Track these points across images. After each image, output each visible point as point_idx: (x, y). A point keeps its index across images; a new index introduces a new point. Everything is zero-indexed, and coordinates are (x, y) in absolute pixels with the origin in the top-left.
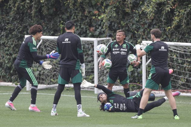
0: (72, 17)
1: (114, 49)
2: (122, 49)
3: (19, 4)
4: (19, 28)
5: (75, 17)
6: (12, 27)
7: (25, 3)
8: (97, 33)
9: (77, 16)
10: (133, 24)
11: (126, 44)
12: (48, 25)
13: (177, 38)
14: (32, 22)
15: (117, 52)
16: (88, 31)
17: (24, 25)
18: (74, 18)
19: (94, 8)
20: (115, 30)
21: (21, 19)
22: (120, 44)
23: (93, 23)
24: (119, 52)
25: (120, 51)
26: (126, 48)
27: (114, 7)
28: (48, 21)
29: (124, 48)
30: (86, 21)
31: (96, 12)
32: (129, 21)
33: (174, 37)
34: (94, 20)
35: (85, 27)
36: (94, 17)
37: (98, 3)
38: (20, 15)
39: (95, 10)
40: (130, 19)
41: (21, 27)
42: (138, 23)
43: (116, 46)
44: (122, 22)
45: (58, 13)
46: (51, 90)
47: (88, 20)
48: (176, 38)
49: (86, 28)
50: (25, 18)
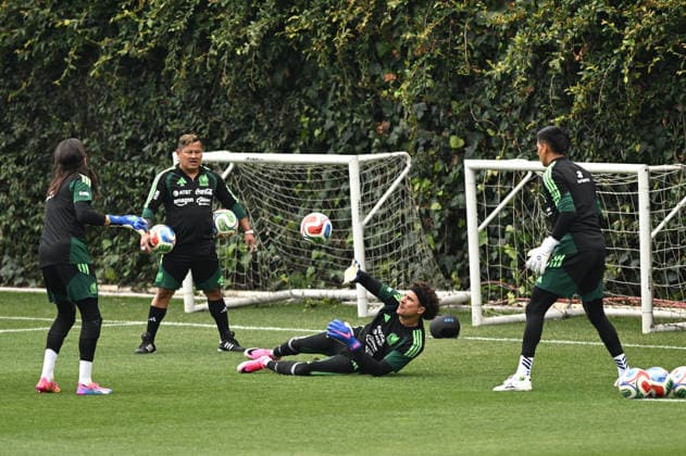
0: (331, 95)
1: (176, 193)
2: (198, 191)
3: (192, 59)
4: (201, 129)
5: (338, 93)
6: (183, 125)
7: (206, 57)
8: (394, 138)
9: (342, 90)
10: (483, 110)
11: (208, 176)
12: (271, 120)
13: (592, 147)
14: (232, 109)
15: (186, 201)
16: (371, 132)
17: (214, 118)
18: (336, 97)
19: (385, 66)
20: (439, 127)
21: (204, 103)
22: (193, 177)
23: (384, 110)
24: (191, 200)
25: (193, 195)
26: (209, 187)
27: (429, 61)
28: (272, 108)
29: (204, 188)
30: (366, 103)
31: (389, 77)
32: (472, 100)
33: (586, 143)
34: (385, 98)
35: (363, 122)
36: (385, 92)
37: (395, 52)
38: (201, 93)
39: (387, 70)
40: (476, 96)
41: (205, 127)
42: (495, 107)
43: (182, 182)
44: (454, 104)
45: (297, 82)
46: (267, 307)
47: (370, 101)
48: (590, 145)
49: (366, 125)
50: (214, 101)
